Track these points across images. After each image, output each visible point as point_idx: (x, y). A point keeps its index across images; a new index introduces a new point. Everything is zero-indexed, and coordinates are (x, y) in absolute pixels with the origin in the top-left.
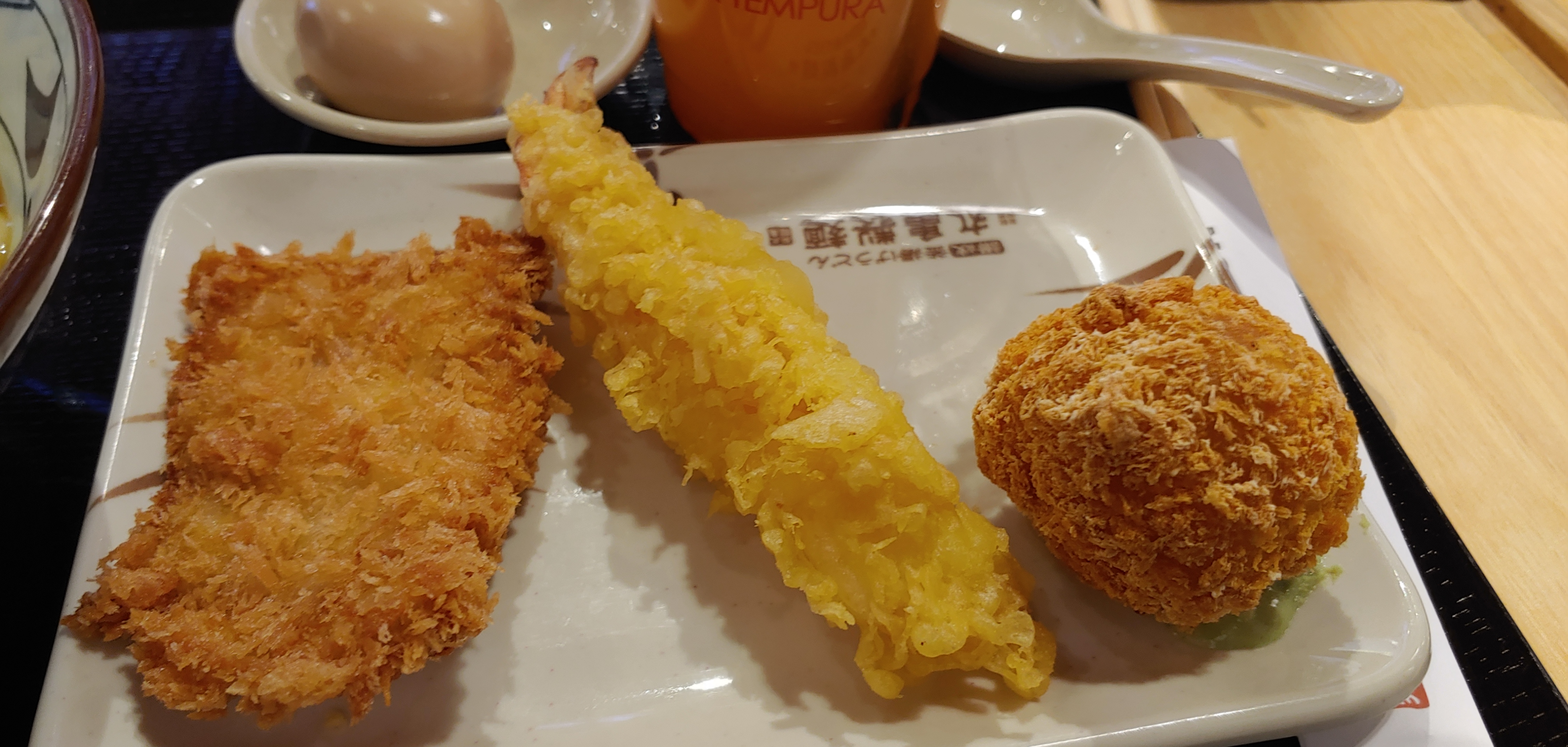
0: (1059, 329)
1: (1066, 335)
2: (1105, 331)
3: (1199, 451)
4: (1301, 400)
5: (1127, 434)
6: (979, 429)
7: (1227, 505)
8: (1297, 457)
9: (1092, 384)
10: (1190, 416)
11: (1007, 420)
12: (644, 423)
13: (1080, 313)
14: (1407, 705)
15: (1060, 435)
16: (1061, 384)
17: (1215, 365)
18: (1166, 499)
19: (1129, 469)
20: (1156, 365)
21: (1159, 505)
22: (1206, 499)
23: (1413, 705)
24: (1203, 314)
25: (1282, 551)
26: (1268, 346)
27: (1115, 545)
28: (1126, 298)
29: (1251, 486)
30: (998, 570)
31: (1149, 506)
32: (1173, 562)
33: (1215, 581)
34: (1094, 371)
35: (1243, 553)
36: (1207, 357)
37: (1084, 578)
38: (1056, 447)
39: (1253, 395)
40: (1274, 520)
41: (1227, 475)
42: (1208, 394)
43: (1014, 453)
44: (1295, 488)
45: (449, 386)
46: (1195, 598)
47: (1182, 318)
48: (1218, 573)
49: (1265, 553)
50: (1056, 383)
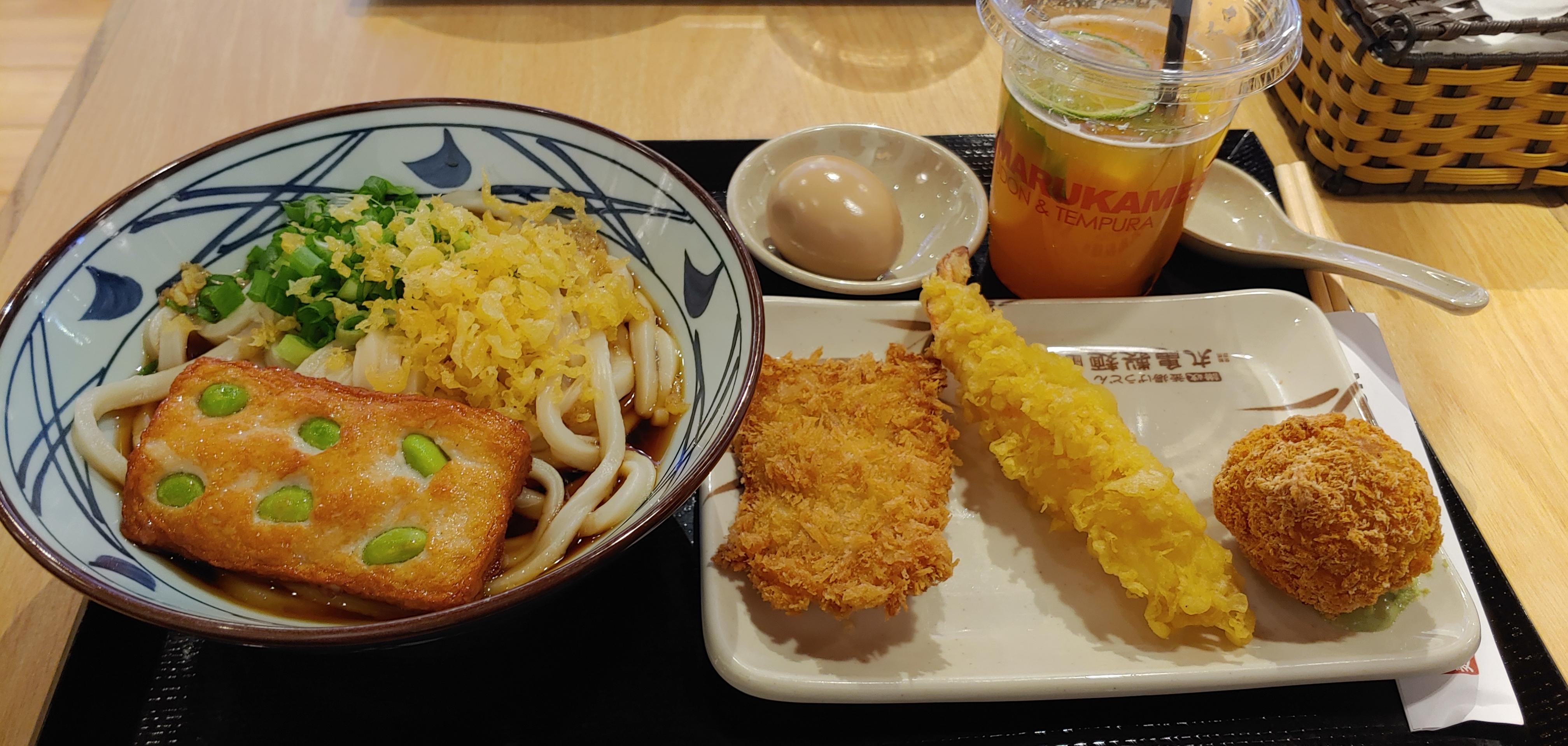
0: (1268, 438)
1: (1272, 442)
2: (1295, 442)
3: (1345, 511)
4: (1405, 488)
5: (1306, 499)
6: (1217, 492)
7: (1359, 542)
8: (1401, 518)
9: (1288, 471)
10: (1342, 492)
11: (1236, 488)
12: (1017, 475)
13: (1281, 430)
14: (1465, 672)
15: (1268, 498)
16: (1269, 470)
17: (1356, 465)
18: (1326, 536)
19: (1305, 518)
20: (1323, 463)
21: (1321, 539)
22: (1348, 538)
23: (1470, 672)
24: (1350, 436)
25: (1391, 572)
26: (1387, 456)
27: (1295, 561)
28: (1308, 424)
29: (1374, 532)
30: (1226, 573)
31: (1315, 540)
32: (1327, 572)
33: (1351, 584)
34: (1288, 464)
35: (1368, 569)
36: (1352, 461)
37: (1273, 582)
38: (1265, 505)
39: (1377, 483)
40: (1386, 553)
41: (1360, 525)
42: (1352, 481)
43: (1238, 507)
44: (1399, 536)
45: (903, 445)
46: (1339, 594)
47: (1338, 438)
48: (1353, 580)
49: (1380, 571)
50: (1267, 469)
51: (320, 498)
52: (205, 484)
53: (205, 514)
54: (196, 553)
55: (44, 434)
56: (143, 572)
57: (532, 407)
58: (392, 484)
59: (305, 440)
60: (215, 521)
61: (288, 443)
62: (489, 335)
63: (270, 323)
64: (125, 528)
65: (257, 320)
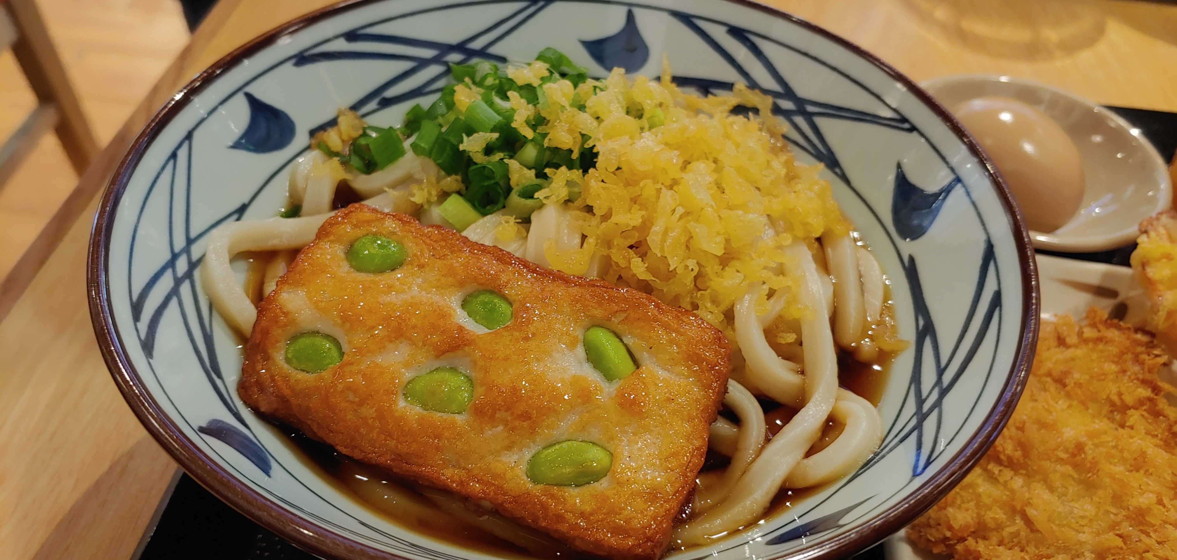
51: (484, 388)
52: (343, 350)
53: (340, 387)
54: (321, 433)
55: (171, 263)
56: (256, 445)
57: (729, 316)
58: (571, 384)
59: (470, 315)
60: (351, 397)
61: (450, 315)
62: (692, 223)
63: (433, 180)
64: (243, 388)
65: (417, 176)
